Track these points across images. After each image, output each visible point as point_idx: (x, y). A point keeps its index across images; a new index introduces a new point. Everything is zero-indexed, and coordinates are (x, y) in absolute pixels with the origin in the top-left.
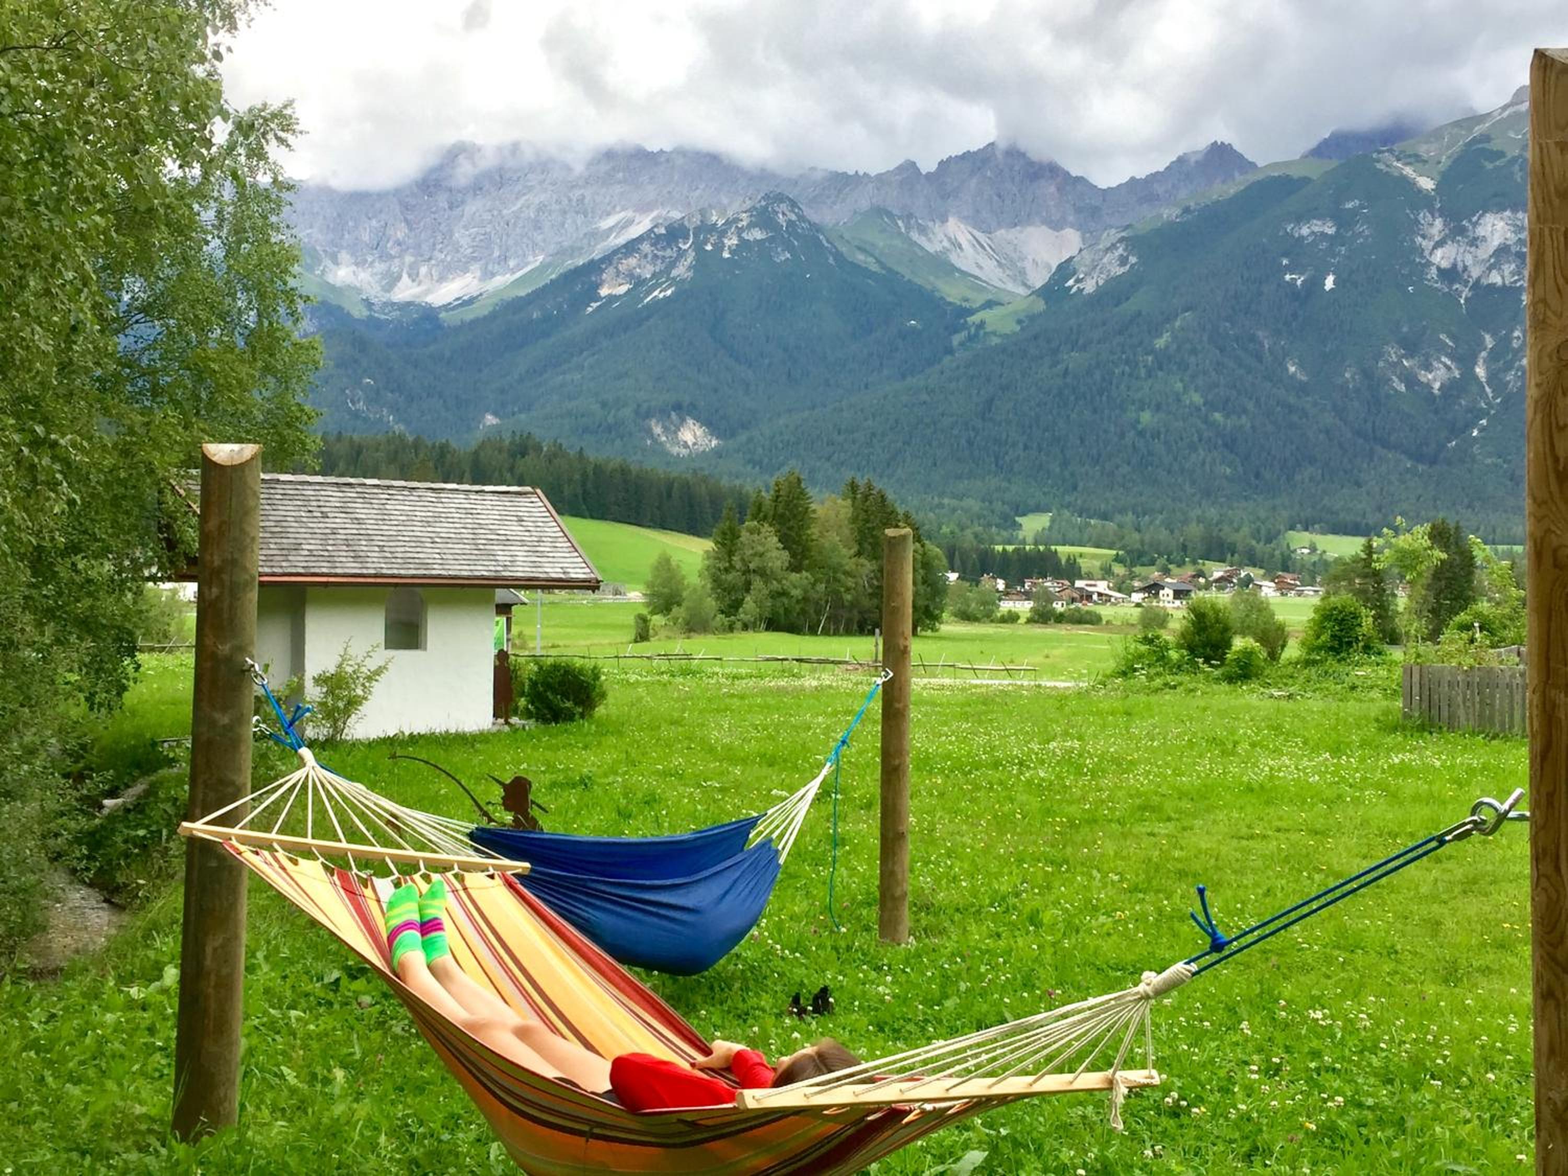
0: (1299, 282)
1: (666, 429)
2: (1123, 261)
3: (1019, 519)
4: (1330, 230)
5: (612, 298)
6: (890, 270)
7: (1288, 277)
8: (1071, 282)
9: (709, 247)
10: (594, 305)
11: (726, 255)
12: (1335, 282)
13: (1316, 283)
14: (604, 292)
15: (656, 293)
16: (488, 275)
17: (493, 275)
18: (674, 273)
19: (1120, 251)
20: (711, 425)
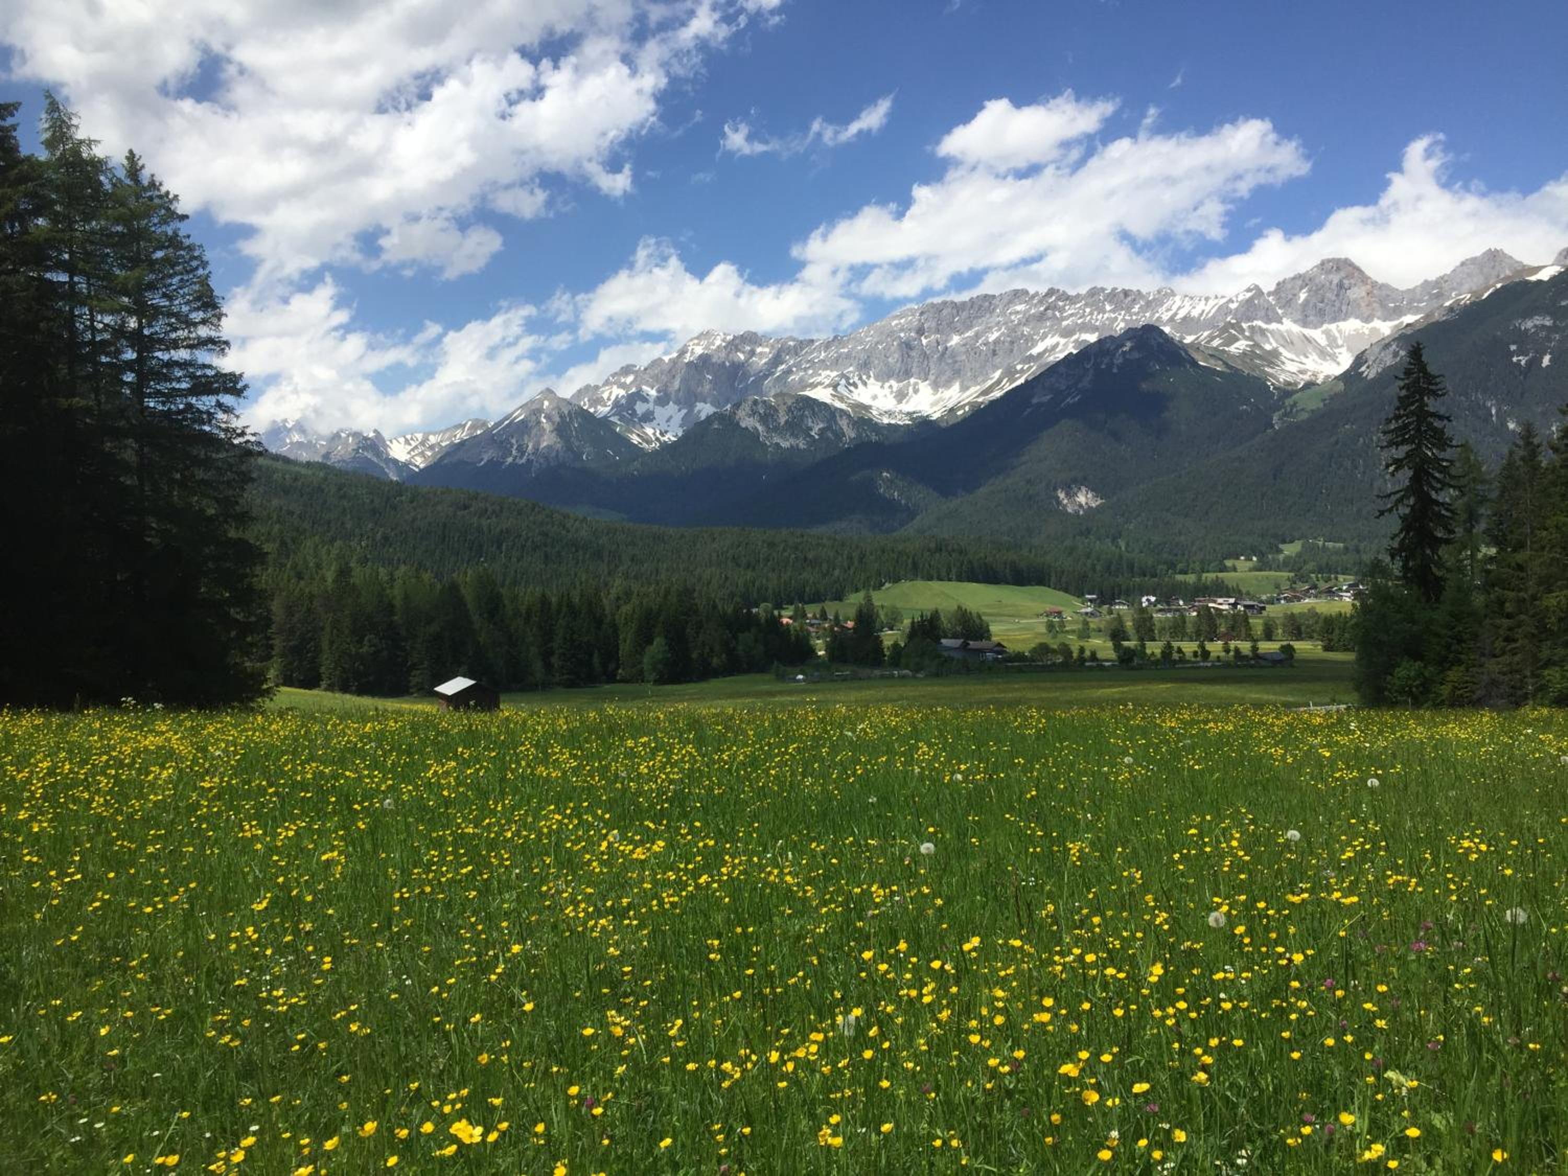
0: (1523, 363)
1: (1067, 494)
2: (1396, 354)
3: (1281, 546)
4: (1548, 322)
5: (1040, 405)
6: (1230, 367)
7: (1515, 359)
8: (1363, 369)
9: (1103, 366)
10: (1029, 410)
11: (1115, 370)
12: (1550, 360)
13: (1535, 362)
14: (1035, 401)
15: (1069, 400)
16: (964, 388)
17: (968, 388)
18: (1080, 386)
19: (1394, 346)
20: (1096, 490)
